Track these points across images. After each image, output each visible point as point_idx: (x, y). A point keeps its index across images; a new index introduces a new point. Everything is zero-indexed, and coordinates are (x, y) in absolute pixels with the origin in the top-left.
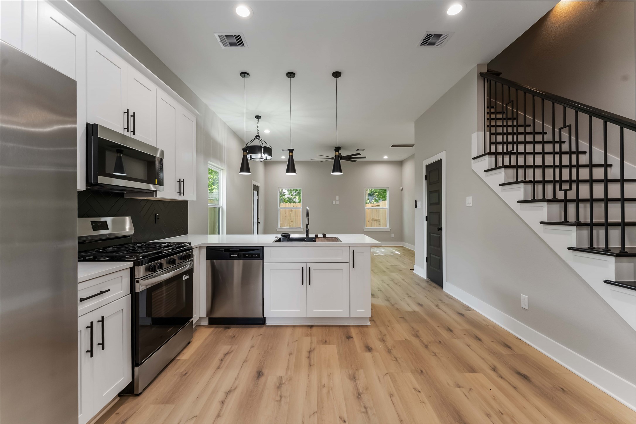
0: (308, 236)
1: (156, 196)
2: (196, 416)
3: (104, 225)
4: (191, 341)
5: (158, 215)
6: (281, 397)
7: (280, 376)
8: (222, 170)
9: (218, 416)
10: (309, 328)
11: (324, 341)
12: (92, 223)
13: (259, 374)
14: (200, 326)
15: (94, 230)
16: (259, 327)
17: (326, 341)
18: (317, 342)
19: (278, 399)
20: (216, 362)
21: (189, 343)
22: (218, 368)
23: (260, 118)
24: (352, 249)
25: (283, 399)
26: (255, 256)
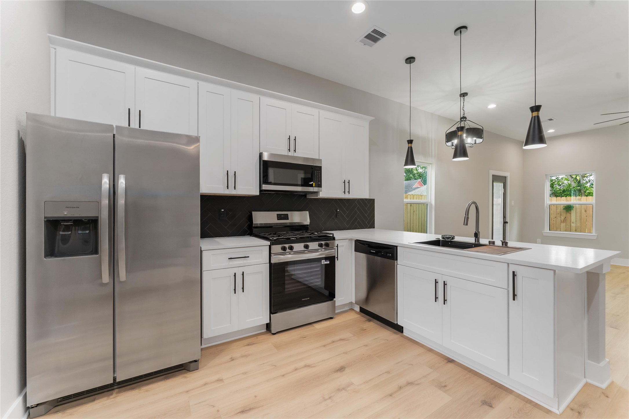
0: (478, 241)
1: (319, 196)
2: (276, 366)
3: (286, 217)
4: (334, 318)
5: (338, 210)
6: (330, 398)
7: (352, 382)
8: (431, 164)
9: (283, 376)
10: (446, 361)
11: (443, 385)
12: (277, 215)
13: (341, 369)
14: (353, 310)
15: (278, 219)
16: (394, 333)
17: (445, 386)
18: (433, 380)
19: (327, 397)
20: (329, 340)
21: (331, 318)
22: (324, 346)
23: (467, 95)
24: (512, 268)
25: (330, 400)
26: (389, 255)
